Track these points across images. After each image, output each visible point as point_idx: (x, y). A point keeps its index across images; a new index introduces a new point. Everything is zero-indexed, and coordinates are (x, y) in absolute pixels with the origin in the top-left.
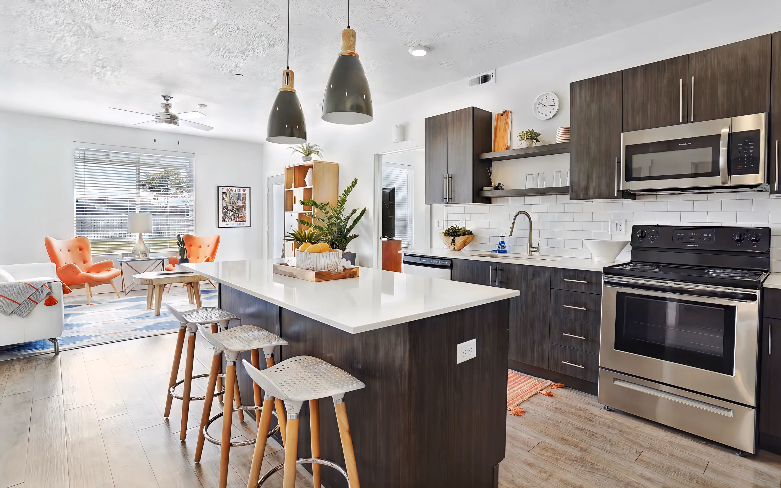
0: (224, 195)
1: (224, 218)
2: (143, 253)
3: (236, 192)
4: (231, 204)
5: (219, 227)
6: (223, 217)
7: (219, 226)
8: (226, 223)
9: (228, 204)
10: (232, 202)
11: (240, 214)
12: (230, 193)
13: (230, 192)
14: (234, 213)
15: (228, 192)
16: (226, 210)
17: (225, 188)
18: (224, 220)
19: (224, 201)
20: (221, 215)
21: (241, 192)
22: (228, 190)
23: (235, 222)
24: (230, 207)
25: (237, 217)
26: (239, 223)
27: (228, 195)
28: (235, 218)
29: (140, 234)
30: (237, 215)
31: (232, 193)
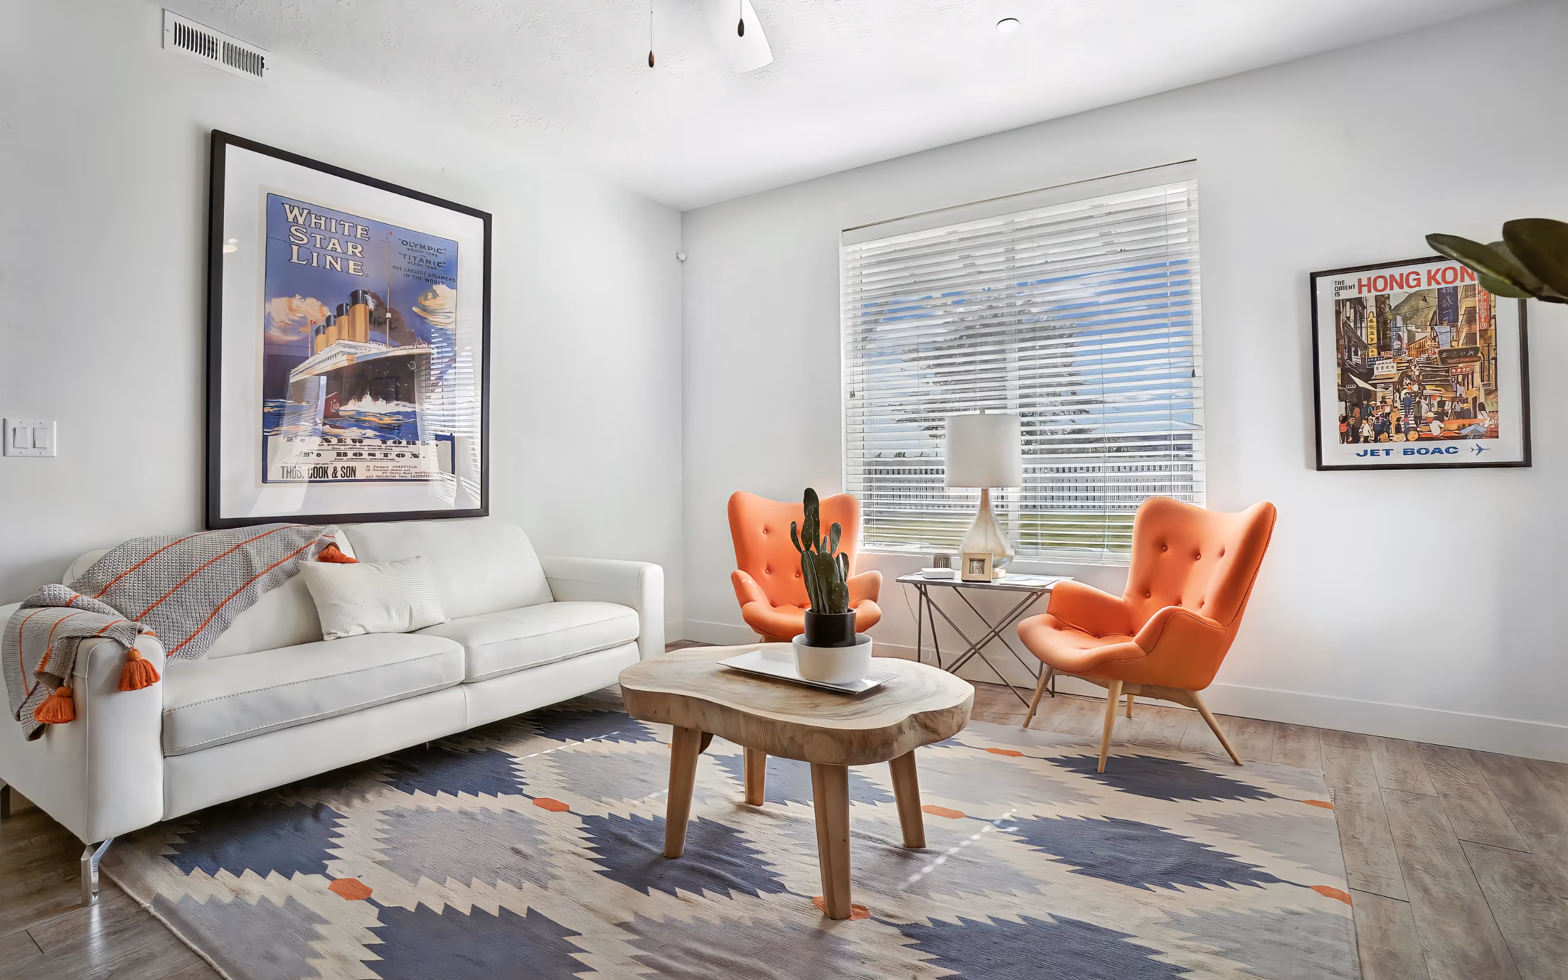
0: (1349, 312)
1: (1351, 421)
2: (971, 560)
3: (1424, 286)
4: (1390, 354)
5: (1320, 468)
6: (1344, 420)
7: (1324, 463)
8: (1361, 447)
9: (1373, 352)
10: (1399, 338)
11: (1453, 400)
12: (1381, 301)
13: (1387, 292)
14: (1416, 394)
15: (1374, 293)
16: (1361, 384)
17: (1351, 279)
18: (1350, 435)
19: (1347, 341)
20: (1332, 409)
21: (1458, 283)
22: (1371, 285)
23: (1420, 439)
24: (1386, 369)
25: (1431, 415)
26: (1443, 445)
27: (1371, 308)
28: (1418, 419)
29: (982, 490)
30: (1430, 405)
31: (1397, 296)
